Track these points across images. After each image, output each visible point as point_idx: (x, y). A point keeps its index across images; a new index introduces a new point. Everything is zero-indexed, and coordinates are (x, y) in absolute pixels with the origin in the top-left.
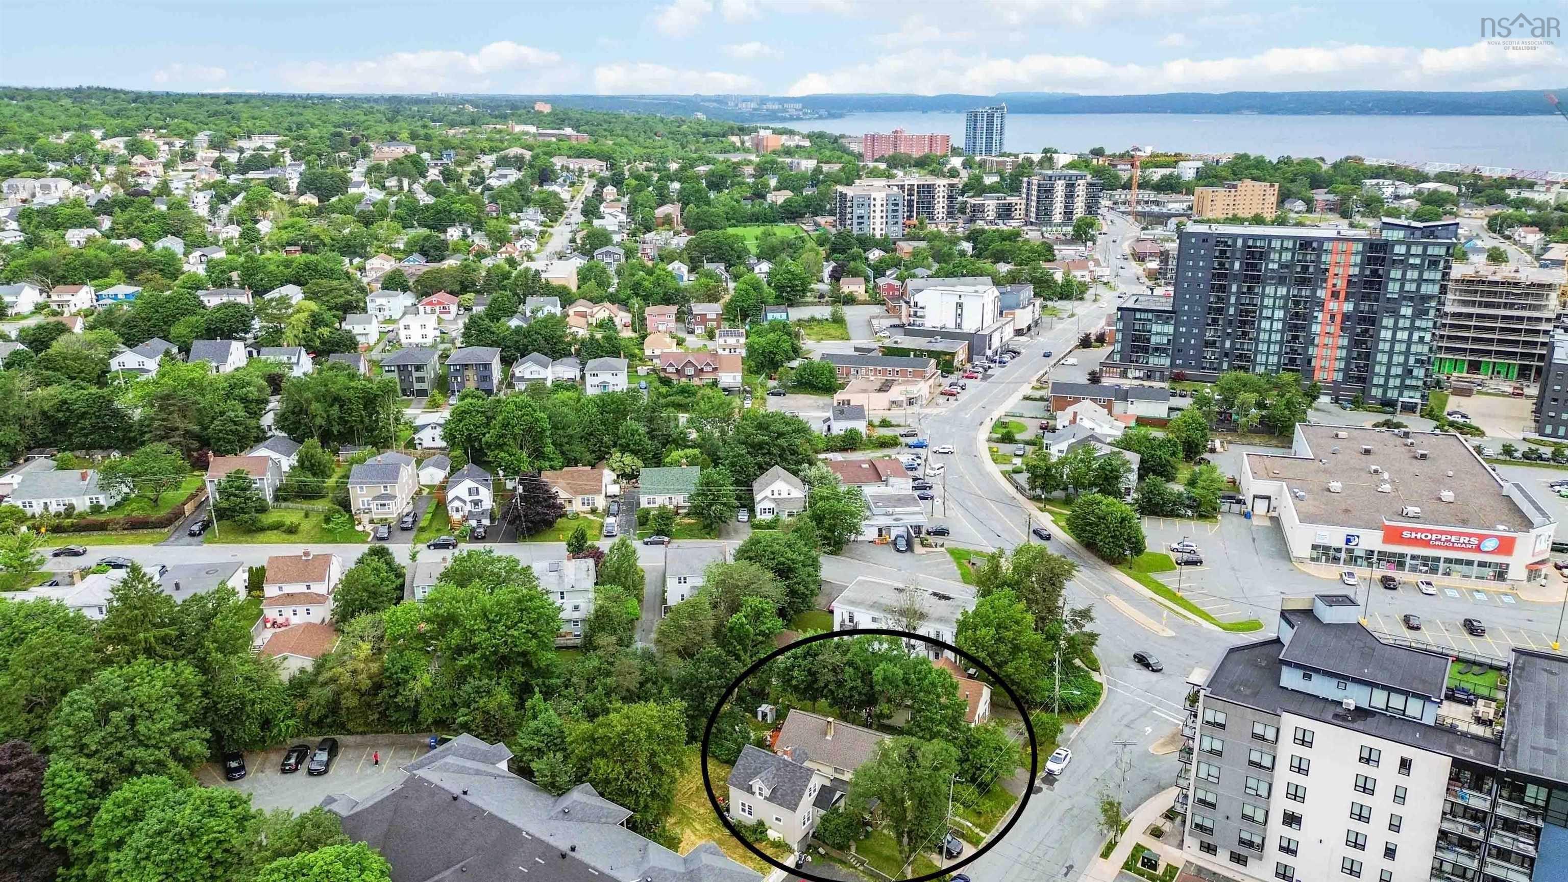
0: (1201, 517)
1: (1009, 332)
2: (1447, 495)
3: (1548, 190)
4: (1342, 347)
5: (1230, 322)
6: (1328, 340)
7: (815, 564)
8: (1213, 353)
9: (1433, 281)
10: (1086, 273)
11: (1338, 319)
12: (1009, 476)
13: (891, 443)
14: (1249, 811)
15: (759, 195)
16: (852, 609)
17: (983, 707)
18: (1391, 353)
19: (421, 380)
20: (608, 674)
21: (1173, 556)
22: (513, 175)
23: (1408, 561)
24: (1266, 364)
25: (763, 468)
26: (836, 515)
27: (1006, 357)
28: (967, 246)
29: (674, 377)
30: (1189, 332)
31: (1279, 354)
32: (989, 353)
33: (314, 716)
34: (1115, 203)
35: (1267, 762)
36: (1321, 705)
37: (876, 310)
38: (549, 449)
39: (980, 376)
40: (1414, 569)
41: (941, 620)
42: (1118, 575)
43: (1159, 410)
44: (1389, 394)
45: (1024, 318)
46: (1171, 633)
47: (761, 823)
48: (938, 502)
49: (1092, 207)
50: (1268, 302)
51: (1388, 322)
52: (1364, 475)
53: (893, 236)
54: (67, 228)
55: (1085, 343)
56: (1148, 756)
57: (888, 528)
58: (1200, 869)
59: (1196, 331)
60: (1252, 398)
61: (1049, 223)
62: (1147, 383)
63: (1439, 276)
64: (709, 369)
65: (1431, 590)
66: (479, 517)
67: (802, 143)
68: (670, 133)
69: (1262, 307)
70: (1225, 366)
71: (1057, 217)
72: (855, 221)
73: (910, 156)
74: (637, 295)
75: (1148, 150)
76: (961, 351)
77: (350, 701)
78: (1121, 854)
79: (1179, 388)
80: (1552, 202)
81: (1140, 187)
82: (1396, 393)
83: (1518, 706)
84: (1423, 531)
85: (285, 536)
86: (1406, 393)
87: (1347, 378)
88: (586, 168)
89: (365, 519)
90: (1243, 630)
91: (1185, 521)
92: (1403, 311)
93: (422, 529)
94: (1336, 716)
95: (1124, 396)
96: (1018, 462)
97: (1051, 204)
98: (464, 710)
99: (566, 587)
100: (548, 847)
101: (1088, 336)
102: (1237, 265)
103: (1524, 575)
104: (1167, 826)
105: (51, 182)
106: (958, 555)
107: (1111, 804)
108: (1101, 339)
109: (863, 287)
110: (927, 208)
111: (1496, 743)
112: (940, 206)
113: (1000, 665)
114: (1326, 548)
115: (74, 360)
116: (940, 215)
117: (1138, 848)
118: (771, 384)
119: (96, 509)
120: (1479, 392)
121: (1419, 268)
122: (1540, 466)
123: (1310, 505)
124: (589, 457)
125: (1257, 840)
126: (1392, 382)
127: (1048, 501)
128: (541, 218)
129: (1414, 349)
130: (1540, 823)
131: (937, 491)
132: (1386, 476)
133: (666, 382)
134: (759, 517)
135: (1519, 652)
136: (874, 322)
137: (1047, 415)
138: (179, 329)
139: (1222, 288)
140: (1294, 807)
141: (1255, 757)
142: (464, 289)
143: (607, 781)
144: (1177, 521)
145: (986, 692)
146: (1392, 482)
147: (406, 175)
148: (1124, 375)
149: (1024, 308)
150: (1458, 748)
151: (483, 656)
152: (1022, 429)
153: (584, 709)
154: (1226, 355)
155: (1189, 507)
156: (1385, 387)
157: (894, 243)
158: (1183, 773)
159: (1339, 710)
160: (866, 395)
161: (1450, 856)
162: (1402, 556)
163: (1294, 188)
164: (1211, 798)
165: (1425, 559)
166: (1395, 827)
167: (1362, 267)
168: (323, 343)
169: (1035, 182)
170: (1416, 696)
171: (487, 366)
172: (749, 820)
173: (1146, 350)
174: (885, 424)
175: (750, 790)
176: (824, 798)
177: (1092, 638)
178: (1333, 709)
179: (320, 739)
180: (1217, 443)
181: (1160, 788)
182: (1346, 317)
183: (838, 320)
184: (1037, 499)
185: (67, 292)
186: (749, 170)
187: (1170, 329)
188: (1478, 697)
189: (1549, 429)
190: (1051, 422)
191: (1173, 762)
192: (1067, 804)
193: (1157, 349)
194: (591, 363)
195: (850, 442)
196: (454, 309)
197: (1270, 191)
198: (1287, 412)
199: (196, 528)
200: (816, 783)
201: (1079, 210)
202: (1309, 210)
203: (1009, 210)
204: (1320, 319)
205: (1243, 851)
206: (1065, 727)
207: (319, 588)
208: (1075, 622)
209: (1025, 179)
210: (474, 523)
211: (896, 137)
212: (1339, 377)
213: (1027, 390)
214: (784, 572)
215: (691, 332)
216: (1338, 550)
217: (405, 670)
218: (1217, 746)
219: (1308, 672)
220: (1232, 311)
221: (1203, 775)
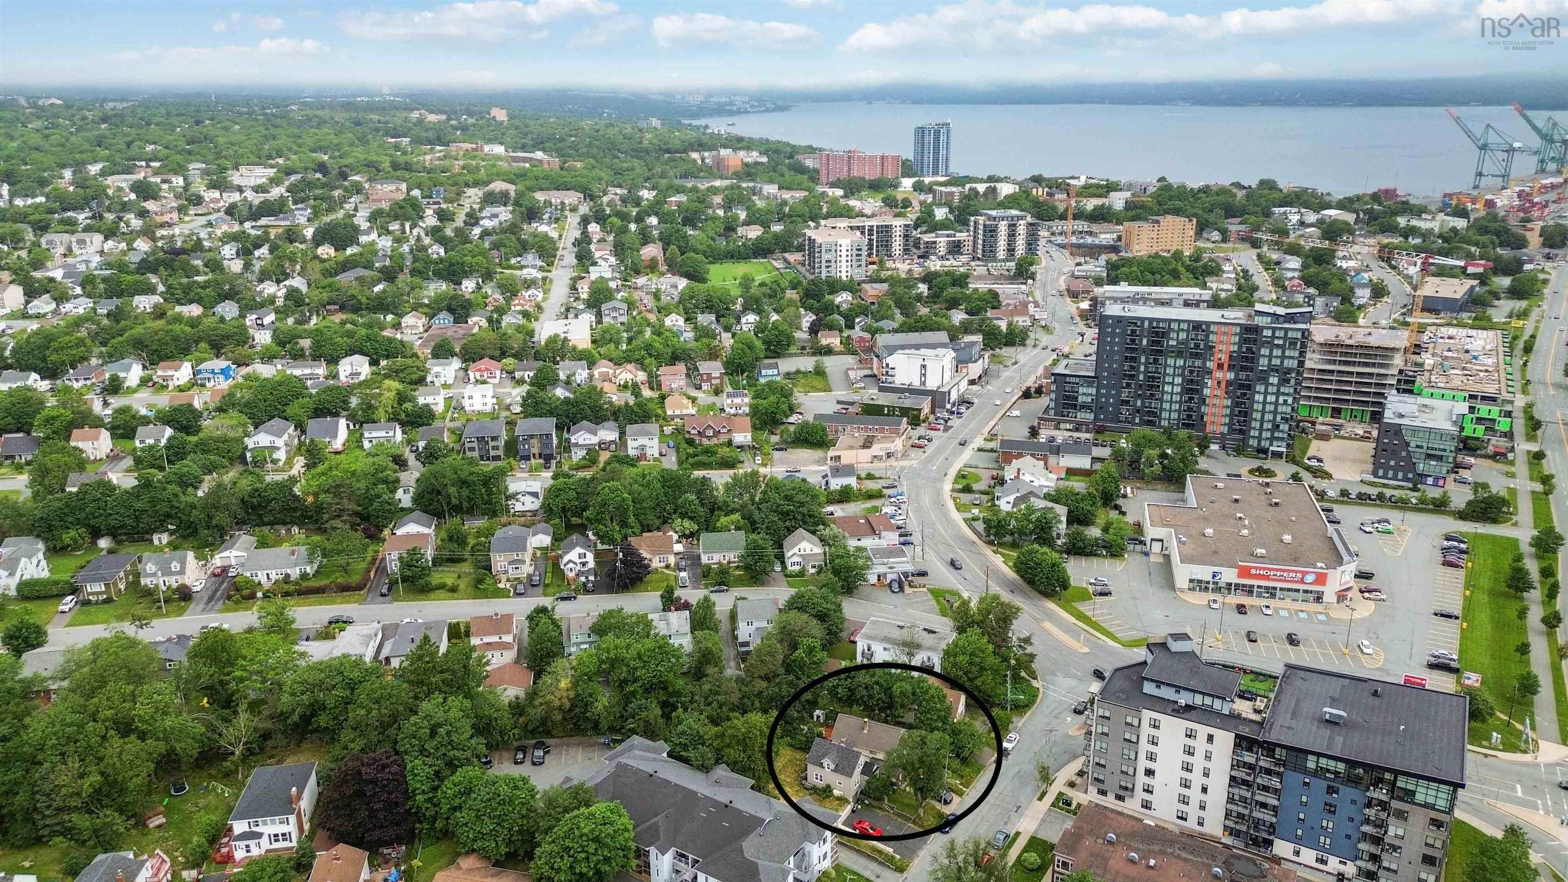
0: (1113, 556)
1: (964, 385)
2: (1287, 538)
3: (1434, 218)
4: (1227, 407)
5: (1140, 386)
6: (1216, 401)
7: (839, 606)
8: (1128, 410)
9: (1292, 358)
10: (1027, 318)
11: (1223, 384)
12: (969, 522)
13: (878, 495)
14: (1124, 768)
15: (730, 228)
16: (870, 642)
17: (961, 708)
18: (1263, 412)
19: (495, 448)
20: (717, 693)
21: (1091, 589)
22: (505, 214)
23: (1255, 590)
24: (1169, 419)
25: (790, 531)
26: (849, 569)
27: (963, 409)
28: (923, 288)
29: (697, 438)
30: (1108, 392)
31: (1179, 411)
32: (948, 406)
33: (530, 727)
34: (1053, 234)
35: (1134, 739)
36: (1166, 703)
37: (850, 360)
38: (632, 520)
39: (942, 427)
40: (1259, 595)
41: (930, 649)
42: (1051, 605)
43: (1083, 462)
44: (1263, 443)
45: (975, 369)
46: (1087, 650)
47: (828, 786)
48: (918, 549)
49: (1031, 245)
50: (1170, 371)
51: (1260, 388)
52: (1233, 522)
53: (857, 278)
54: (133, 295)
55: (1026, 395)
56: (1067, 736)
57: (885, 575)
58: (1097, 805)
59: (1113, 392)
60: (1155, 452)
61: (995, 259)
62: (1076, 435)
63: (1297, 354)
64: (725, 430)
65: (1268, 612)
66: (586, 574)
67: (760, 160)
68: (632, 150)
69: (1165, 374)
70: (1137, 421)
71: (1001, 254)
72: (824, 264)
73: (863, 179)
74: (651, 356)
75: (1083, 180)
76: (926, 406)
77: (558, 717)
78: (1050, 798)
79: (1101, 438)
80: (1437, 230)
81: (1075, 217)
82: (1268, 443)
83: (1279, 702)
84: (1264, 569)
85: (450, 594)
86: (1275, 443)
87: (1232, 431)
88: (566, 202)
89: (504, 578)
90: (1136, 646)
91: (1101, 559)
92: (1271, 380)
93: (547, 586)
94: (1173, 710)
95: (1058, 450)
96: (976, 511)
97: (996, 242)
98: (631, 720)
99: (673, 631)
100: (716, 801)
101: (1028, 389)
102: (1145, 342)
103: (1335, 599)
104: (1079, 781)
105: (86, 236)
106: (936, 593)
107: (1044, 768)
108: (1039, 391)
109: (838, 340)
110: (885, 244)
111: (1261, 724)
112: (897, 245)
113: (971, 680)
114: (1200, 581)
115: (223, 443)
116: (897, 252)
117: (1061, 794)
118: (775, 439)
119: (304, 576)
120: (1336, 436)
121: (1282, 347)
122: (1369, 505)
123: (1189, 550)
124: (657, 522)
125: (1130, 786)
126: (1264, 435)
127: (1001, 545)
128: (540, 263)
129: (1280, 409)
130: (1282, 769)
131: (916, 538)
132: (1247, 522)
133: (690, 442)
134: (789, 568)
135: (1289, 666)
136: (850, 373)
137: (995, 465)
138: (293, 409)
139: (1134, 359)
140: (1150, 765)
141: (1127, 736)
142: (503, 354)
143: (735, 763)
144: (1095, 560)
145: (963, 698)
146: (1249, 528)
147: (407, 219)
148: (1057, 428)
149: (975, 361)
150: (1241, 727)
151: (644, 684)
152: (978, 479)
153: (708, 717)
154: (1138, 411)
155: (1104, 547)
156: (1260, 439)
157: (859, 284)
158: (1087, 748)
159: (1176, 707)
160: (854, 452)
161: (1236, 791)
162: (1252, 586)
163: (1211, 218)
164: (1102, 762)
165: (1267, 588)
166: (1206, 774)
167: (1240, 345)
168: (407, 415)
169: (981, 222)
170: (1218, 697)
171: (549, 436)
172: (821, 784)
173: (1074, 407)
174: (870, 477)
175: (821, 765)
176: (867, 769)
177: (1032, 656)
178: (1172, 706)
179: (534, 741)
180: (1129, 490)
181: (1075, 757)
182: (1229, 383)
183: (819, 372)
184: (991, 543)
185: (170, 368)
186: (718, 199)
187: (1093, 391)
188: (1257, 695)
189: (1381, 472)
190: (1000, 473)
191: (1082, 741)
192: (1016, 769)
193: (1082, 407)
194: (629, 428)
195: (845, 496)
196: (498, 373)
197: (1188, 226)
198: (1181, 465)
199: (384, 591)
200: (862, 760)
201: (1021, 247)
202: (1224, 240)
203: (959, 246)
204: (1209, 385)
205: (1122, 793)
206: (1015, 719)
207: (508, 638)
208: (1020, 646)
209: (972, 219)
210: (583, 579)
211: (849, 157)
212: (1225, 430)
213: (979, 442)
214: (822, 617)
215: (699, 388)
216: (1208, 583)
217: (591, 695)
218: (1106, 730)
219: (1159, 684)
220: (1141, 377)
221: (1098, 748)
